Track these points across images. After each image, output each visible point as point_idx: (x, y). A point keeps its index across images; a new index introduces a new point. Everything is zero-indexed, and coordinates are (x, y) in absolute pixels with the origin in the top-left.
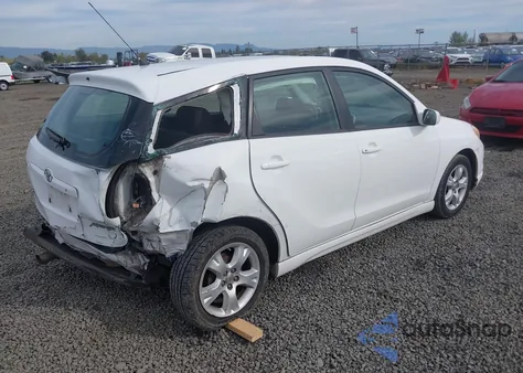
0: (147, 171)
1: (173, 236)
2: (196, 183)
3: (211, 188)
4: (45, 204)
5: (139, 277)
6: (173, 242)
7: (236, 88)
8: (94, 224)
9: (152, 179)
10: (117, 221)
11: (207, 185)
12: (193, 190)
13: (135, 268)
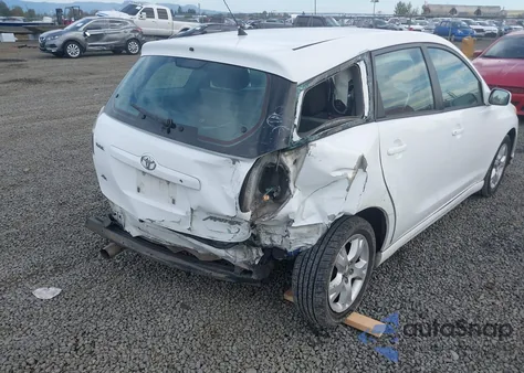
0: (288, 160)
1: (305, 231)
2: (339, 173)
3: (354, 178)
4: (132, 194)
5: (245, 272)
6: (302, 236)
7: (362, 66)
8: (211, 218)
9: (292, 169)
10: (248, 216)
11: (350, 176)
12: (336, 181)
13: (244, 262)
